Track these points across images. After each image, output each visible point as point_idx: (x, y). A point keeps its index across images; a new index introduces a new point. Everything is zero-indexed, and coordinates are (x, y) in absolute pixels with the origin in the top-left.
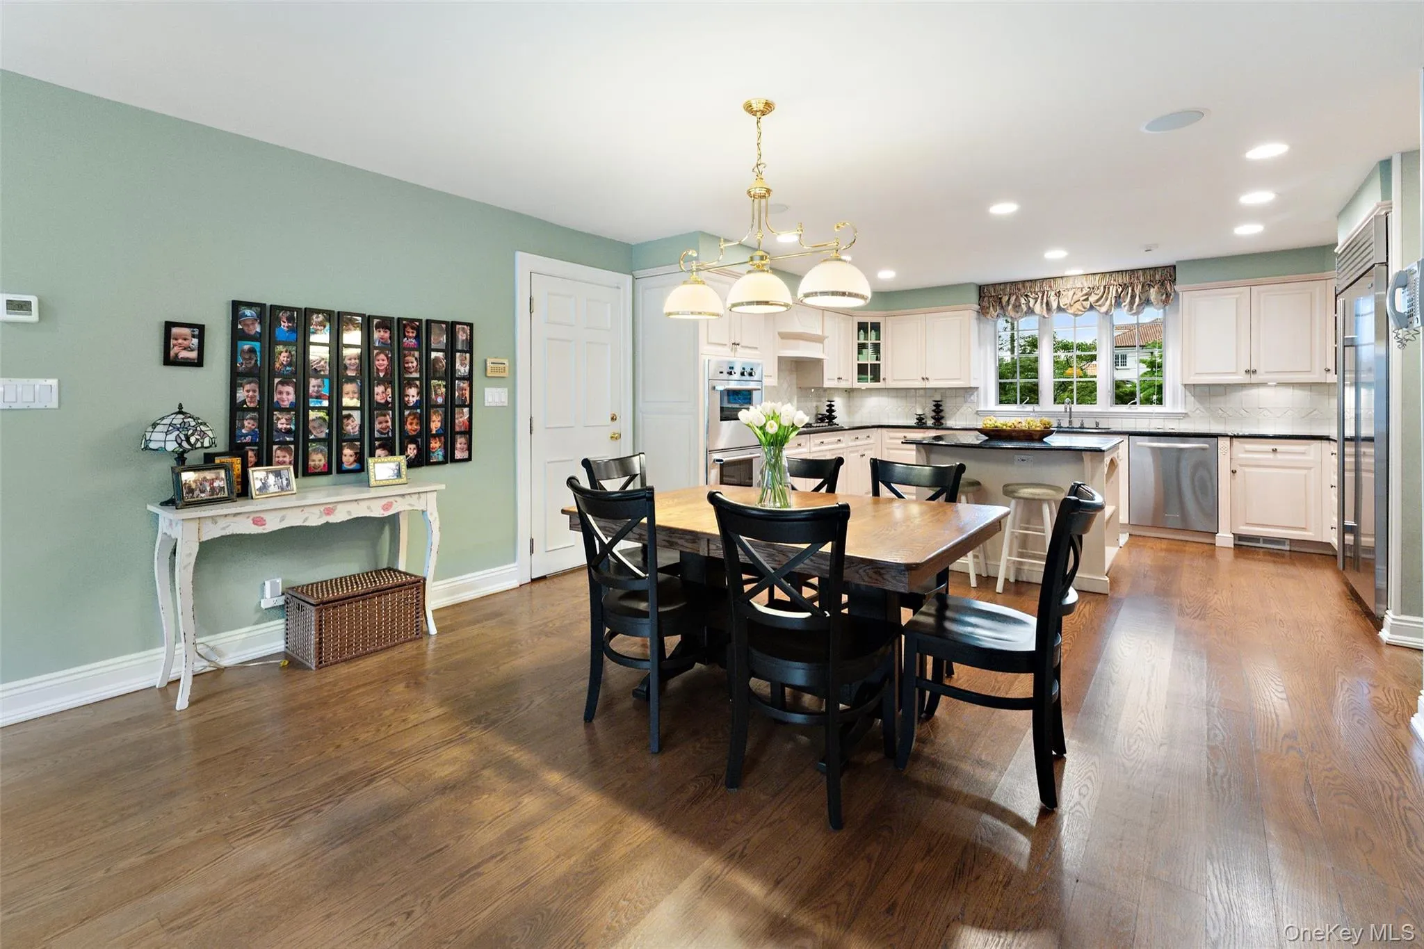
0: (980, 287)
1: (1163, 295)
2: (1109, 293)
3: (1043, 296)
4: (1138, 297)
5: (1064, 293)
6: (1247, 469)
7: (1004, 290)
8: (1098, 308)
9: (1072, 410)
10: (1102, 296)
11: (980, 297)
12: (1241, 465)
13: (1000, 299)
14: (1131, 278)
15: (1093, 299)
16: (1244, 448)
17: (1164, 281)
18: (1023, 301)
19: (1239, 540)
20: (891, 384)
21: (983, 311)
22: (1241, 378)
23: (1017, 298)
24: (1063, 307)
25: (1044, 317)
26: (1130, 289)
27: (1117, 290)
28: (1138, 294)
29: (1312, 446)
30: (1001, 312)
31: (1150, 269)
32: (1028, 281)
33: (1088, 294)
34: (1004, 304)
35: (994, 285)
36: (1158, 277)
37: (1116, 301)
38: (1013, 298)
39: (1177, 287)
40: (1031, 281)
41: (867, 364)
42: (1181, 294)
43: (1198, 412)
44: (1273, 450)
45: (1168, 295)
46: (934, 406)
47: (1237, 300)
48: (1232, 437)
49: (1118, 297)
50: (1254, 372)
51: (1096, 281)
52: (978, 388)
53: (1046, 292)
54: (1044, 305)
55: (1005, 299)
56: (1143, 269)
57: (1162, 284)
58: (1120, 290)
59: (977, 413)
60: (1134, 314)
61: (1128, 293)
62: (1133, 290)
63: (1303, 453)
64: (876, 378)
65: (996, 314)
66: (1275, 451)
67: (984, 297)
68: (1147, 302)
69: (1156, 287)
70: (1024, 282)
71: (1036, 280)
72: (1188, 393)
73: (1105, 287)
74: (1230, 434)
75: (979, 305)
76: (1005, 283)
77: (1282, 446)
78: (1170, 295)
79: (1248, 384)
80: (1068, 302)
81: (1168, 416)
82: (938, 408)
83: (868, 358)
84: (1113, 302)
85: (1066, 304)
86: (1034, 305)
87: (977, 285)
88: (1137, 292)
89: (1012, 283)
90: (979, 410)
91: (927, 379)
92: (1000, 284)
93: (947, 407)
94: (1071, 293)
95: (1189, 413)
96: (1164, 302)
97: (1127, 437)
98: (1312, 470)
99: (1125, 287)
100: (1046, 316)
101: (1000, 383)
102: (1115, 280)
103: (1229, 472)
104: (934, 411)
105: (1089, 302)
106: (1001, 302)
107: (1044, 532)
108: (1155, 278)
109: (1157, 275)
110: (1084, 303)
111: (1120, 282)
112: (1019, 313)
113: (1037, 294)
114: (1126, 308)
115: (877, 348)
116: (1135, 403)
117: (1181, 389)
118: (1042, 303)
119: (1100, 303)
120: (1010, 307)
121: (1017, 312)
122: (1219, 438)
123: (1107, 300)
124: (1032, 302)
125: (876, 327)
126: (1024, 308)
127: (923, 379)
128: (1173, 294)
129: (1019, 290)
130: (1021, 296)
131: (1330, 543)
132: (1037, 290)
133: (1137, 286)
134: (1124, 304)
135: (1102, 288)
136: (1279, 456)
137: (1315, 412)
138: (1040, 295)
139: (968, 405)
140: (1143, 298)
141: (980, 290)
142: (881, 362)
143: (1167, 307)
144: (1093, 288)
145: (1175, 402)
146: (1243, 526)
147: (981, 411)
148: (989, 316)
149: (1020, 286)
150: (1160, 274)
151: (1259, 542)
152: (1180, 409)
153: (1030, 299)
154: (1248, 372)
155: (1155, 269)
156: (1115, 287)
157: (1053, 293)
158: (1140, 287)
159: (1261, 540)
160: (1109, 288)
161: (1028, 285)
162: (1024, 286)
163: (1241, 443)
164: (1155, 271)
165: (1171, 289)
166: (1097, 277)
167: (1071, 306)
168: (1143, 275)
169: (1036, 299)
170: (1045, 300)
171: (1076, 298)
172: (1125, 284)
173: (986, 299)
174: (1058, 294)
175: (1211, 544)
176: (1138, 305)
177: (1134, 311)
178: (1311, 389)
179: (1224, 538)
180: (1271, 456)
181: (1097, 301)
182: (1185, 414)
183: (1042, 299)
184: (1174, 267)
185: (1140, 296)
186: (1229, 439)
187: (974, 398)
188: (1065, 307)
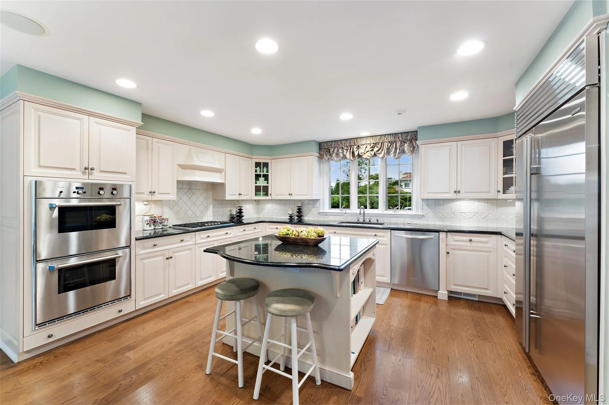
0: (320, 143)
1: (411, 148)
2: (384, 147)
3: (350, 148)
4: (398, 148)
5: (361, 147)
6: (455, 251)
7: (331, 145)
8: (378, 155)
9: (365, 212)
10: (380, 149)
11: (320, 149)
12: (452, 249)
13: (329, 150)
14: (395, 138)
15: (376, 149)
16: (454, 239)
17: (412, 140)
18: (340, 151)
19: (450, 293)
20: (274, 197)
21: (321, 157)
22: (451, 196)
23: (338, 150)
24: (360, 154)
25: (351, 160)
26: (395, 144)
27: (388, 145)
28: (398, 147)
29: (492, 238)
30: (330, 157)
31: (405, 133)
32: (343, 140)
33: (373, 147)
34: (331, 152)
35: (327, 142)
36: (409, 138)
37: (387, 151)
38: (336, 149)
39: (417, 142)
40: (345, 140)
41: (261, 186)
42: (420, 146)
43: (429, 214)
44: (470, 240)
45: (414, 148)
46: (298, 209)
47: (450, 150)
48: (447, 232)
49: (388, 150)
50: (459, 192)
51: (377, 139)
52: (319, 200)
53: (352, 146)
54: (351, 153)
55: (332, 150)
56: (402, 133)
57: (411, 141)
58: (389, 145)
59: (319, 213)
60: (396, 158)
61: (393, 147)
62: (396, 145)
63: (487, 242)
64: (267, 194)
65: (327, 158)
66: (471, 240)
67: (322, 149)
68: (403, 152)
69: (408, 143)
70: (341, 140)
71: (347, 140)
72: (424, 204)
73: (382, 143)
74: (446, 230)
75: (319, 154)
76: (332, 141)
77: (475, 237)
78: (415, 148)
79: (456, 199)
80: (363, 152)
81: (413, 216)
82: (300, 211)
83: (262, 182)
84: (386, 151)
85: (362, 153)
86: (346, 154)
87: (317, 142)
88: (398, 146)
89: (335, 141)
90: (320, 211)
91: (292, 195)
92: (330, 142)
93: (304, 210)
94: (365, 146)
95: (425, 215)
96: (411, 152)
97: (390, 230)
98: (492, 253)
99: (391, 143)
100: (352, 159)
101: (332, 197)
102: (387, 139)
103: (445, 253)
104: (297, 212)
105: (373, 152)
106: (330, 152)
107: (306, 329)
108: (407, 138)
109: (408, 136)
110: (371, 152)
111: (389, 140)
112: (339, 158)
113: (348, 147)
114: (392, 155)
115: (266, 177)
116: (398, 209)
117: (420, 201)
118: (350, 152)
119: (379, 152)
120: (334, 154)
121: (338, 157)
122: (440, 233)
123: (383, 151)
124: (345, 151)
125: (266, 165)
126: (341, 155)
127: (289, 194)
128: (416, 147)
129: (339, 145)
130: (340, 148)
131: (501, 298)
132: (348, 145)
133: (398, 142)
134: (391, 153)
135: (380, 143)
136: (473, 244)
137: (490, 215)
138: (349, 148)
139: (315, 209)
140: (401, 149)
141: (320, 145)
142: (269, 185)
143: (414, 155)
144: (376, 144)
145: (417, 208)
146: (453, 286)
147: (320, 212)
148: (324, 160)
149: (339, 143)
150: (410, 135)
151: (461, 295)
152: (420, 213)
153: (344, 150)
154: (455, 192)
155: (407, 133)
156: (387, 143)
157: (356, 147)
158: (399, 143)
159: (463, 294)
160: (384, 144)
161: (343, 142)
162: (341, 143)
163: (452, 235)
164: (407, 134)
165: (415, 144)
166: (378, 138)
167: (365, 154)
168: (401, 136)
169: (347, 150)
170: (352, 151)
171: (367, 149)
172: (392, 142)
173: (322, 150)
174: (358, 147)
175: (435, 296)
176: (398, 154)
177: (397, 157)
178: (488, 202)
179: (443, 294)
180: (468, 244)
181: (378, 151)
182: (422, 215)
183: (350, 150)
184: (417, 131)
185: (399, 148)
186: (445, 233)
187: (317, 205)
188: (362, 154)
